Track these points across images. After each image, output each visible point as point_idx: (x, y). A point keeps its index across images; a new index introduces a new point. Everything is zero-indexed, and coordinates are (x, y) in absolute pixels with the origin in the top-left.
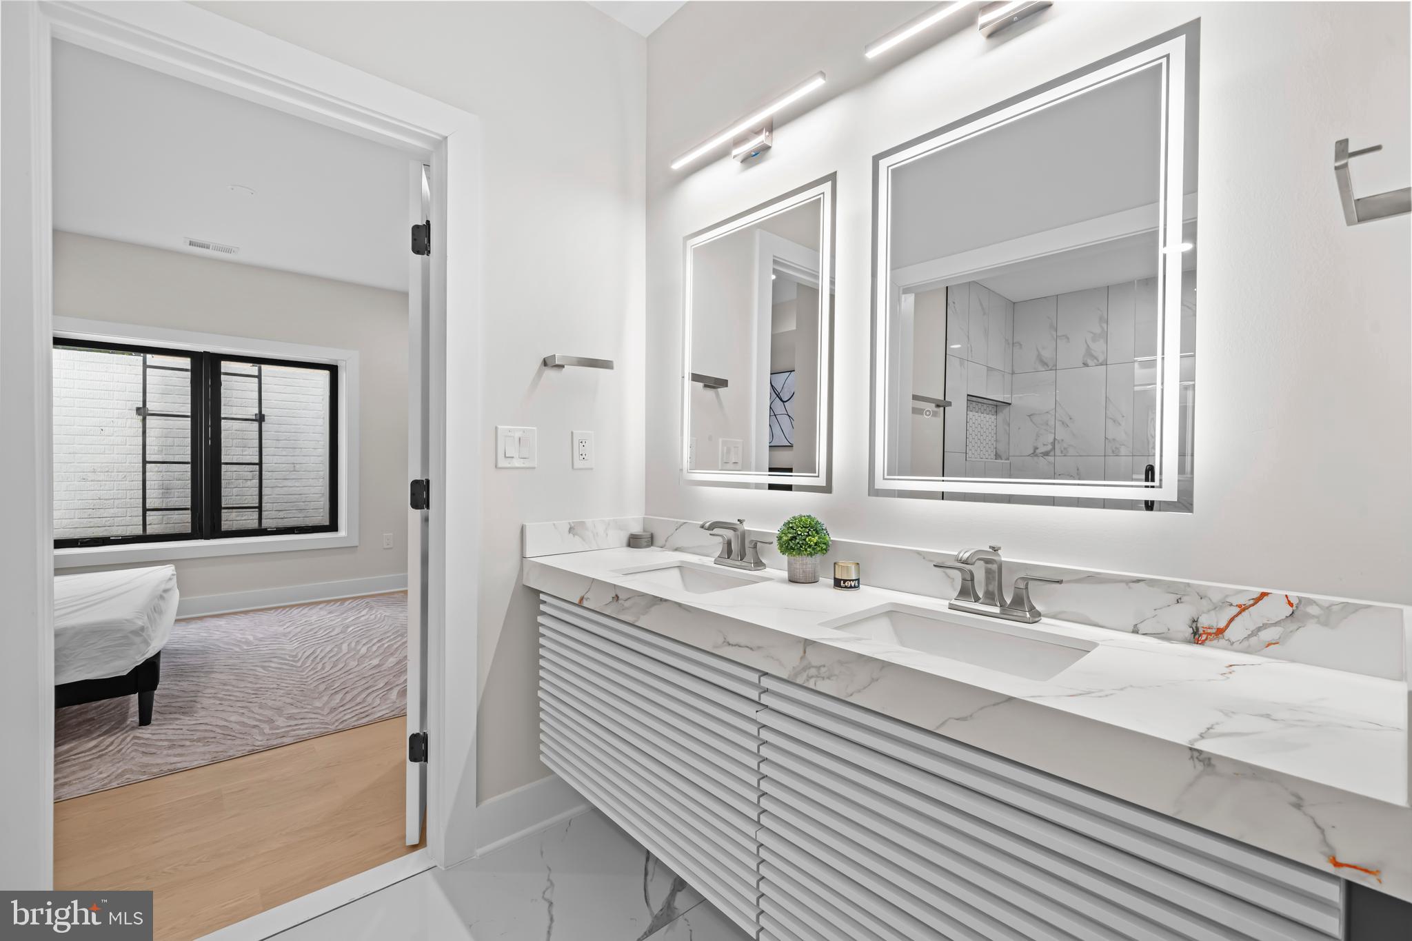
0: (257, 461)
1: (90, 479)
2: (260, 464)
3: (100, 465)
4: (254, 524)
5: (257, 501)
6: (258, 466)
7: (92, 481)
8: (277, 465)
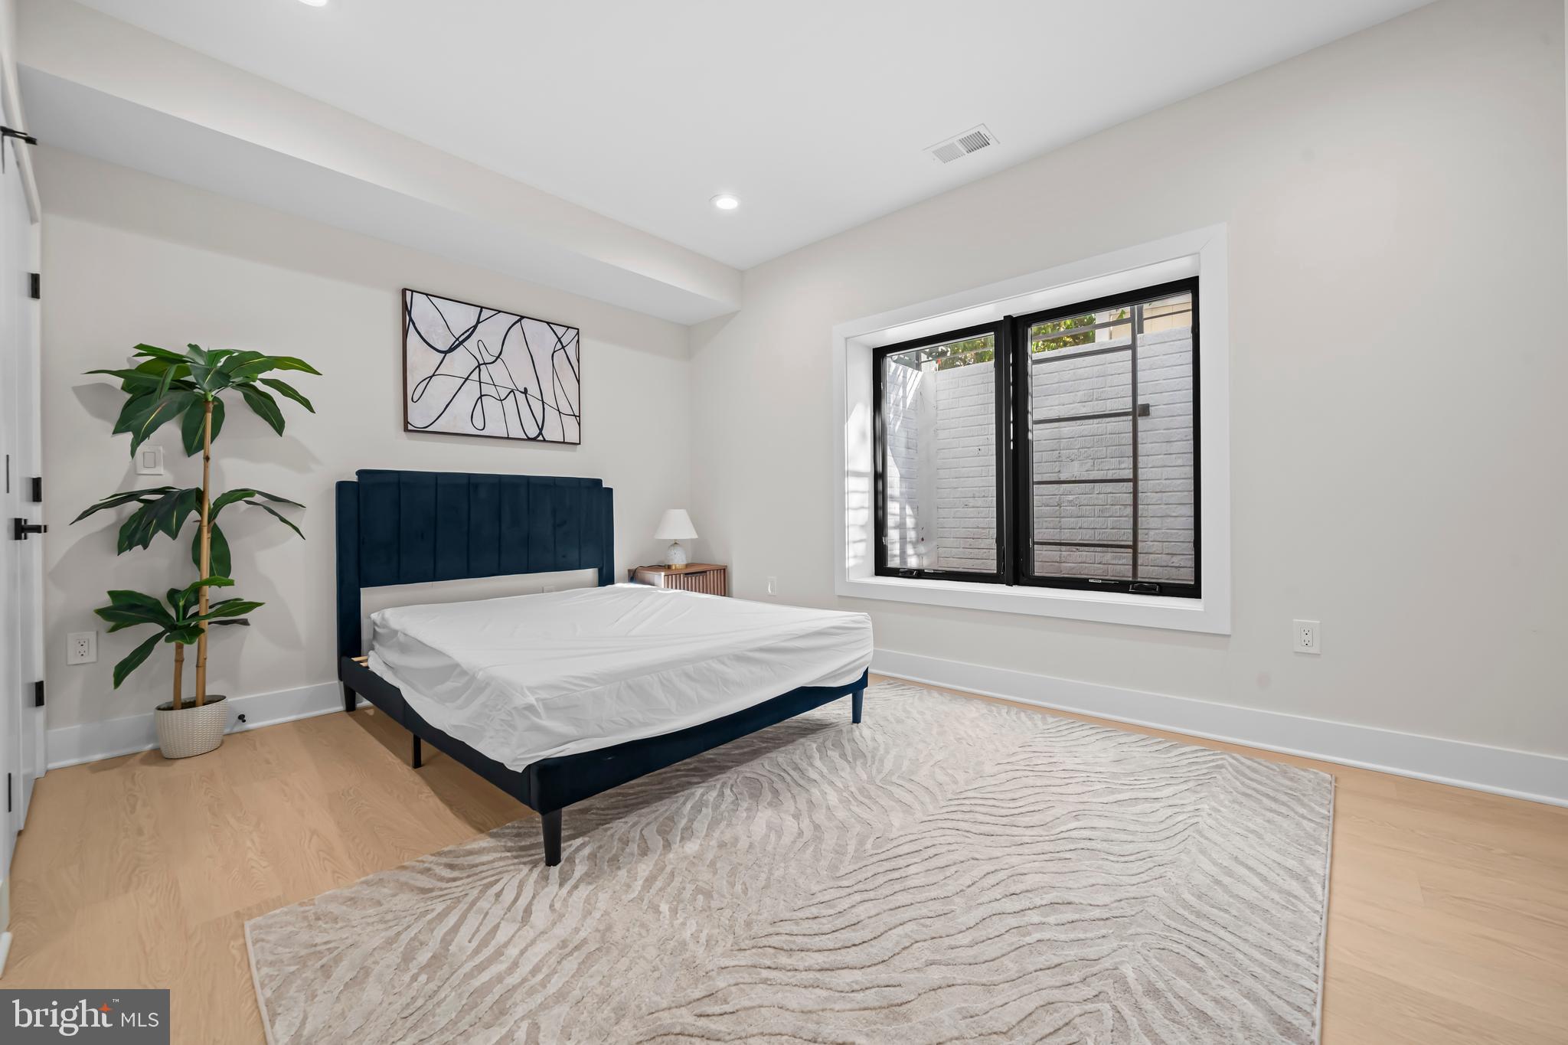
0: (1131, 476)
1: (971, 505)
2: (1135, 480)
3: (977, 489)
4: (1125, 573)
5: (1131, 538)
6: (1132, 483)
7: (973, 507)
8: (1167, 481)
